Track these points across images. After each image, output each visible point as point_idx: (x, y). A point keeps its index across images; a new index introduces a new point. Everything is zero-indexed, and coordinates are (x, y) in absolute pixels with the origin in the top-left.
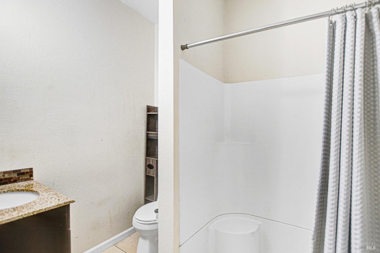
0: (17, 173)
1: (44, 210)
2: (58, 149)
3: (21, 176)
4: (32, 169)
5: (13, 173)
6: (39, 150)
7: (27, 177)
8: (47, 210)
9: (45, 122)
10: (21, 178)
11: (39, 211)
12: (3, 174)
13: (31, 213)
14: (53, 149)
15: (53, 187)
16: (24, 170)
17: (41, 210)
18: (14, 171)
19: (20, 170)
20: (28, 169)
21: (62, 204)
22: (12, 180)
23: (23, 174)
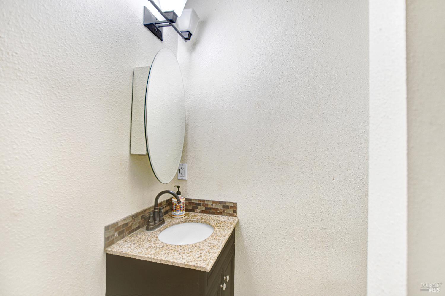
0: (222, 205)
1: (171, 263)
2: (264, 185)
3: (225, 209)
4: (236, 203)
5: (219, 205)
6: (244, 183)
7: (231, 212)
8: (174, 265)
9: (251, 149)
10: (225, 211)
11: (166, 262)
12: (212, 203)
13: (158, 260)
14: (259, 184)
15: (258, 232)
16: (229, 203)
17: (168, 261)
18: (220, 203)
19: (225, 203)
20: (232, 203)
21: (191, 266)
22: (218, 212)
23: (228, 207)
